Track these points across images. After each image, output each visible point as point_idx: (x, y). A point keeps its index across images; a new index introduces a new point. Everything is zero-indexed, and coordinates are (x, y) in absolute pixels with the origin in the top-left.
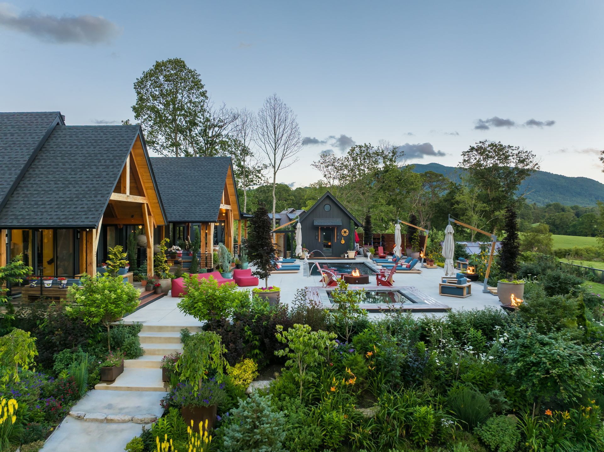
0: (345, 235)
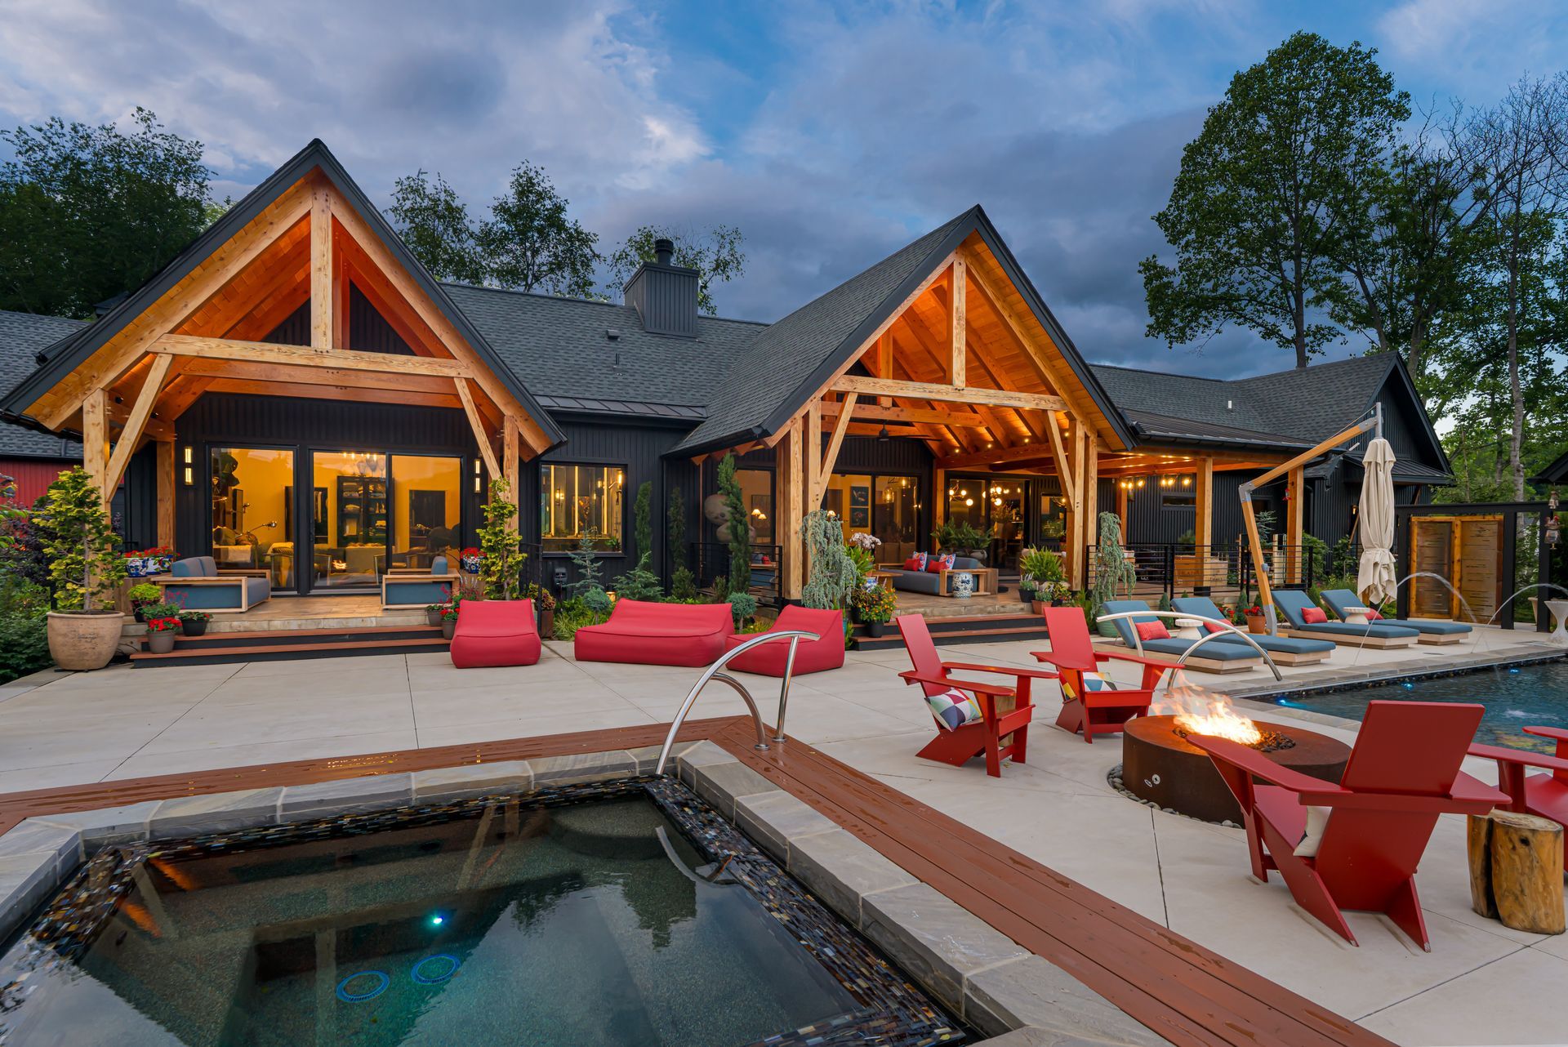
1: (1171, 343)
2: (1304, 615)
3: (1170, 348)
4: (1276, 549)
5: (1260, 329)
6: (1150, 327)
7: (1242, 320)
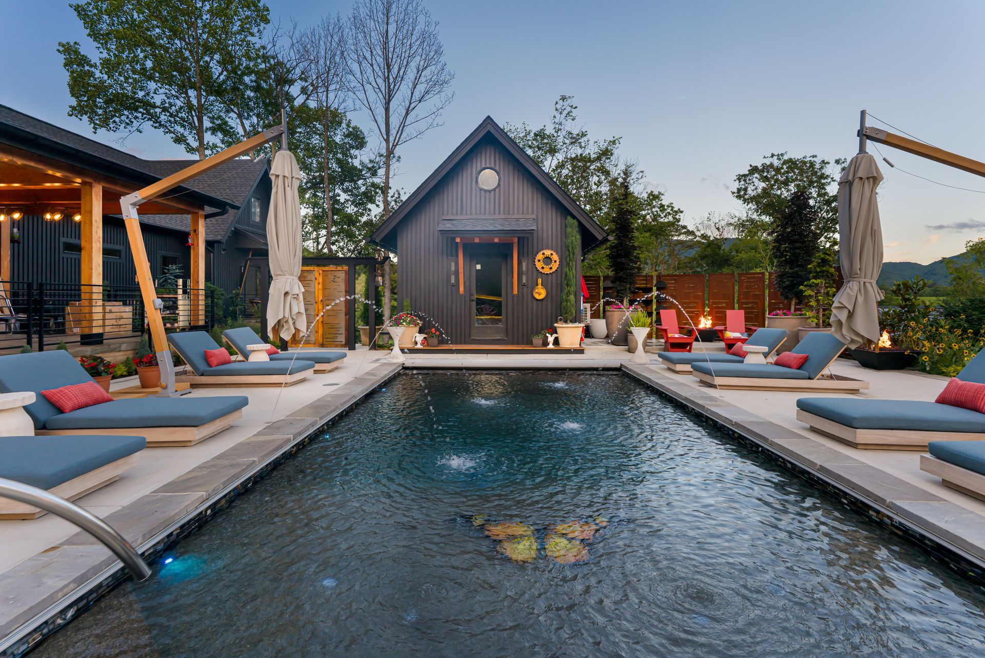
0: (547, 270)
1: (95, 128)
2: (207, 358)
3: (95, 133)
4: (180, 292)
5: (172, 135)
6: (73, 108)
7: (157, 125)
